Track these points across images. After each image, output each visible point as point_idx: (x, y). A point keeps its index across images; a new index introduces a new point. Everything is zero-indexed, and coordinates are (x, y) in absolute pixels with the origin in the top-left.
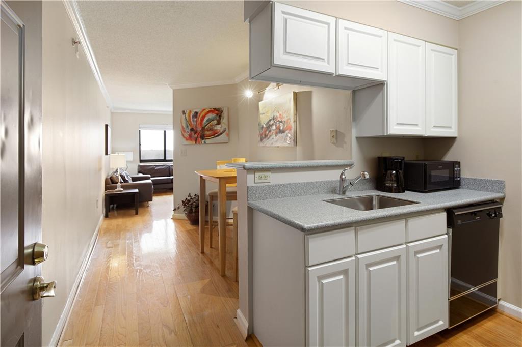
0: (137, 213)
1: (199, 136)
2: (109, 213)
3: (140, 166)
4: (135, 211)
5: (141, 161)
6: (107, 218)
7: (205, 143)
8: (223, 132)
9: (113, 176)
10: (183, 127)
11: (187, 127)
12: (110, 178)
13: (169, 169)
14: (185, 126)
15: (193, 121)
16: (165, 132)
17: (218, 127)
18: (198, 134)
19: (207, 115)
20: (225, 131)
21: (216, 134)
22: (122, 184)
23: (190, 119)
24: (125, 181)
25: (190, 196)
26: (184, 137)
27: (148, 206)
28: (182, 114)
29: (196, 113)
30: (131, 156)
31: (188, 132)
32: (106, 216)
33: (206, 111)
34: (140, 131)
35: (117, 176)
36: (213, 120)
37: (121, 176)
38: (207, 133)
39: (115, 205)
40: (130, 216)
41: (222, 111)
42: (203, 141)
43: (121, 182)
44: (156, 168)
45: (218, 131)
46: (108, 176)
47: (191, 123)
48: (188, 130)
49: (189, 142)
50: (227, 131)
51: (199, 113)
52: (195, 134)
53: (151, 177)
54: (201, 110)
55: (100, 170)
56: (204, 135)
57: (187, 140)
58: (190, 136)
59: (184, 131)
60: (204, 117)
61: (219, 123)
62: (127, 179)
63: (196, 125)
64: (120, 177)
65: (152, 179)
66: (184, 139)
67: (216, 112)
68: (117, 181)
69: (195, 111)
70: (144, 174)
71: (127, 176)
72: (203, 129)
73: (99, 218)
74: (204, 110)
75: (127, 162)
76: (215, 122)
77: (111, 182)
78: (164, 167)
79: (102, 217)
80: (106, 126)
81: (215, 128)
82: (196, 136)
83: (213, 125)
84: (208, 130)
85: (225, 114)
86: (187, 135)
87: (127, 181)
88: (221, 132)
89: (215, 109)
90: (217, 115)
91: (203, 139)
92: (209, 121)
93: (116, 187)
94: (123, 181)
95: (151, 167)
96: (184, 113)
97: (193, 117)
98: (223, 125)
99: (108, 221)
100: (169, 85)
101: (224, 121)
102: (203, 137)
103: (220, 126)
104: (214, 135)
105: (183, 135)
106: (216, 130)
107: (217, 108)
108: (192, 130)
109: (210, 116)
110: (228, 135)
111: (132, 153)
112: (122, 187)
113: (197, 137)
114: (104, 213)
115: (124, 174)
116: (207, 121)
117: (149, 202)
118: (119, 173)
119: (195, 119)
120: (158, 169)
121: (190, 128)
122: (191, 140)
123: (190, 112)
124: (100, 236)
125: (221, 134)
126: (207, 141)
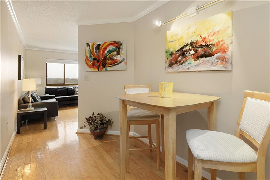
0: (45, 128)
1: (101, 64)
2: (21, 129)
3: (46, 89)
4: (43, 125)
5: (47, 85)
6: (19, 135)
7: (106, 70)
8: (122, 61)
9: (26, 97)
10: (87, 57)
11: (91, 56)
12: (23, 99)
13: (68, 90)
14: (88, 56)
15: (96, 52)
16: (64, 65)
17: (118, 57)
18: (100, 63)
19: (108, 47)
20: (124, 60)
21: (115, 63)
22: (33, 103)
23: (93, 50)
24: (35, 100)
25: (93, 114)
26: (88, 65)
27: (54, 120)
28: (86, 46)
29: (99, 46)
30: (39, 82)
31: (91, 61)
32: (18, 132)
33: (107, 44)
34: (46, 63)
35: (29, 97)
36: (113, 51)
37: (32, 96)
38: (108, 62)
39: (27, 121)
40: (40, 131)
41: (121, 44)
42: (104, 69)
43: (32, 102)
44: (58, 90)
45: (118, 60)
46: (21, 97)
47: (94, 54)
48: (91, 59)
49: (92, 69)
50: (125, 60)
51: (101, 45)
52: (97, 63)
53: (56, 96)
54: (103, 43)
55: (13, 92)
56: (105, 64)
57: (90, 67)
58: (93, 64)
59: (88, 60)
60: (105, 49)
61: (118, 54)
62: (37, 99)
63: (99, 55)
64: (31, 98)
65: (56, 97)
66: (88, 67)
67: (116, 45)
68: (28, 101)
69: (97, 43)
70: (50, 95)
71: (37, 97)
72: (105, 59)
73: (11, 136)
74: (105, 43)
75: (37, 85)
76: (115, 53)
77: (23, 103)
78: (64, 89)
79: (14, 134)
80: (20, 57)
81: (115, 58)
82: (98, 64)
83: (113, 56)
84: (109, 60)
85: (123, 47)
86: (90, 63)
87: (37, 101)
88: (120, 61)
89: (115, 42)
90: (117, 47)
91: (104, 67)
92: (110, 52)
93: (27, 107)
94: (33, 101)
95: (55, 89)
96: (88, 45)
97: (96, 48)
98: (122, 55)
99: (19, 138)
100: (75, 22)
101: (123, 52)
102: (104, 65)
103: (119, 56)
104: (114, 63)
105: (87, 63)
106: (116, 59)
107: (117, 41)
108: (95, 59)
109: (111, 48)
110: (126, 63)
111: (41, 79)
112: (33, 106)
113: (100, 66)
114: (16, 129)
115: (34, 95)
116: (108, 52)
117: (55, 117)
118: (30, 95)
119: (98, 50)
120: (60, 91)
121: (93, 57)
122: (94, 68)
123: (94, 44)
124: (9, 157)
125: (120, 63)
126: (108, 69)
